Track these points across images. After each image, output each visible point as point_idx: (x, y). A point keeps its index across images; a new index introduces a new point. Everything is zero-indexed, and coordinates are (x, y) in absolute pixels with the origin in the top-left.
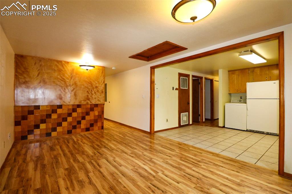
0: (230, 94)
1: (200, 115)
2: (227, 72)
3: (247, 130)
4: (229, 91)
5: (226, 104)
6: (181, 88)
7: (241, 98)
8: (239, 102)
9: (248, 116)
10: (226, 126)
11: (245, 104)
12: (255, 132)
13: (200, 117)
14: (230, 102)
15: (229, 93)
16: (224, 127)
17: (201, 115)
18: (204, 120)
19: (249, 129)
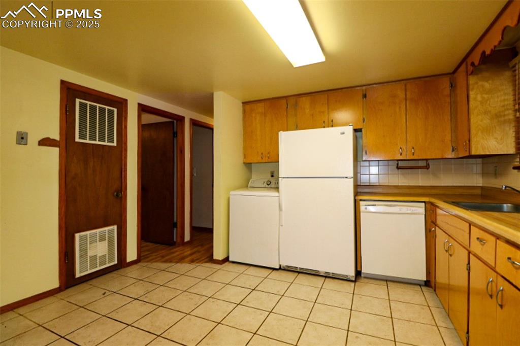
0: (248, 165)
1: (175, 225)
2: (242, 104)
3: (280, 265)
4: (245, 158)
5: (232, 193)
6: (77, 140)
7: (272, 176)
8: (267, 186)
9: (282, 226)
10: (231, 259)
11: (275, 194)
12: (298, 270)
13: (177, 230)
14: (247, 186)
15: (245, 161)
16: (226, 260)
17: (179, 225)
18: (187, 238)
19: (284, 263)
